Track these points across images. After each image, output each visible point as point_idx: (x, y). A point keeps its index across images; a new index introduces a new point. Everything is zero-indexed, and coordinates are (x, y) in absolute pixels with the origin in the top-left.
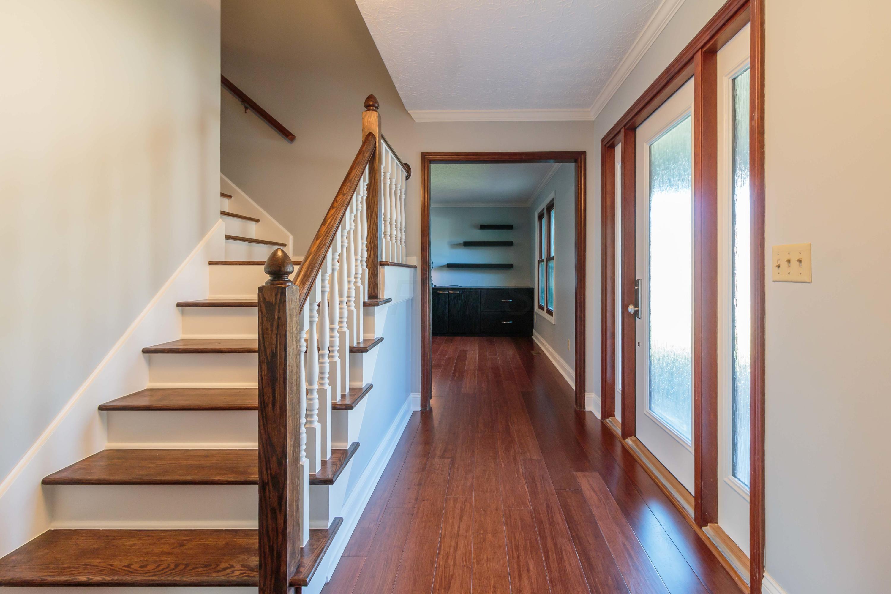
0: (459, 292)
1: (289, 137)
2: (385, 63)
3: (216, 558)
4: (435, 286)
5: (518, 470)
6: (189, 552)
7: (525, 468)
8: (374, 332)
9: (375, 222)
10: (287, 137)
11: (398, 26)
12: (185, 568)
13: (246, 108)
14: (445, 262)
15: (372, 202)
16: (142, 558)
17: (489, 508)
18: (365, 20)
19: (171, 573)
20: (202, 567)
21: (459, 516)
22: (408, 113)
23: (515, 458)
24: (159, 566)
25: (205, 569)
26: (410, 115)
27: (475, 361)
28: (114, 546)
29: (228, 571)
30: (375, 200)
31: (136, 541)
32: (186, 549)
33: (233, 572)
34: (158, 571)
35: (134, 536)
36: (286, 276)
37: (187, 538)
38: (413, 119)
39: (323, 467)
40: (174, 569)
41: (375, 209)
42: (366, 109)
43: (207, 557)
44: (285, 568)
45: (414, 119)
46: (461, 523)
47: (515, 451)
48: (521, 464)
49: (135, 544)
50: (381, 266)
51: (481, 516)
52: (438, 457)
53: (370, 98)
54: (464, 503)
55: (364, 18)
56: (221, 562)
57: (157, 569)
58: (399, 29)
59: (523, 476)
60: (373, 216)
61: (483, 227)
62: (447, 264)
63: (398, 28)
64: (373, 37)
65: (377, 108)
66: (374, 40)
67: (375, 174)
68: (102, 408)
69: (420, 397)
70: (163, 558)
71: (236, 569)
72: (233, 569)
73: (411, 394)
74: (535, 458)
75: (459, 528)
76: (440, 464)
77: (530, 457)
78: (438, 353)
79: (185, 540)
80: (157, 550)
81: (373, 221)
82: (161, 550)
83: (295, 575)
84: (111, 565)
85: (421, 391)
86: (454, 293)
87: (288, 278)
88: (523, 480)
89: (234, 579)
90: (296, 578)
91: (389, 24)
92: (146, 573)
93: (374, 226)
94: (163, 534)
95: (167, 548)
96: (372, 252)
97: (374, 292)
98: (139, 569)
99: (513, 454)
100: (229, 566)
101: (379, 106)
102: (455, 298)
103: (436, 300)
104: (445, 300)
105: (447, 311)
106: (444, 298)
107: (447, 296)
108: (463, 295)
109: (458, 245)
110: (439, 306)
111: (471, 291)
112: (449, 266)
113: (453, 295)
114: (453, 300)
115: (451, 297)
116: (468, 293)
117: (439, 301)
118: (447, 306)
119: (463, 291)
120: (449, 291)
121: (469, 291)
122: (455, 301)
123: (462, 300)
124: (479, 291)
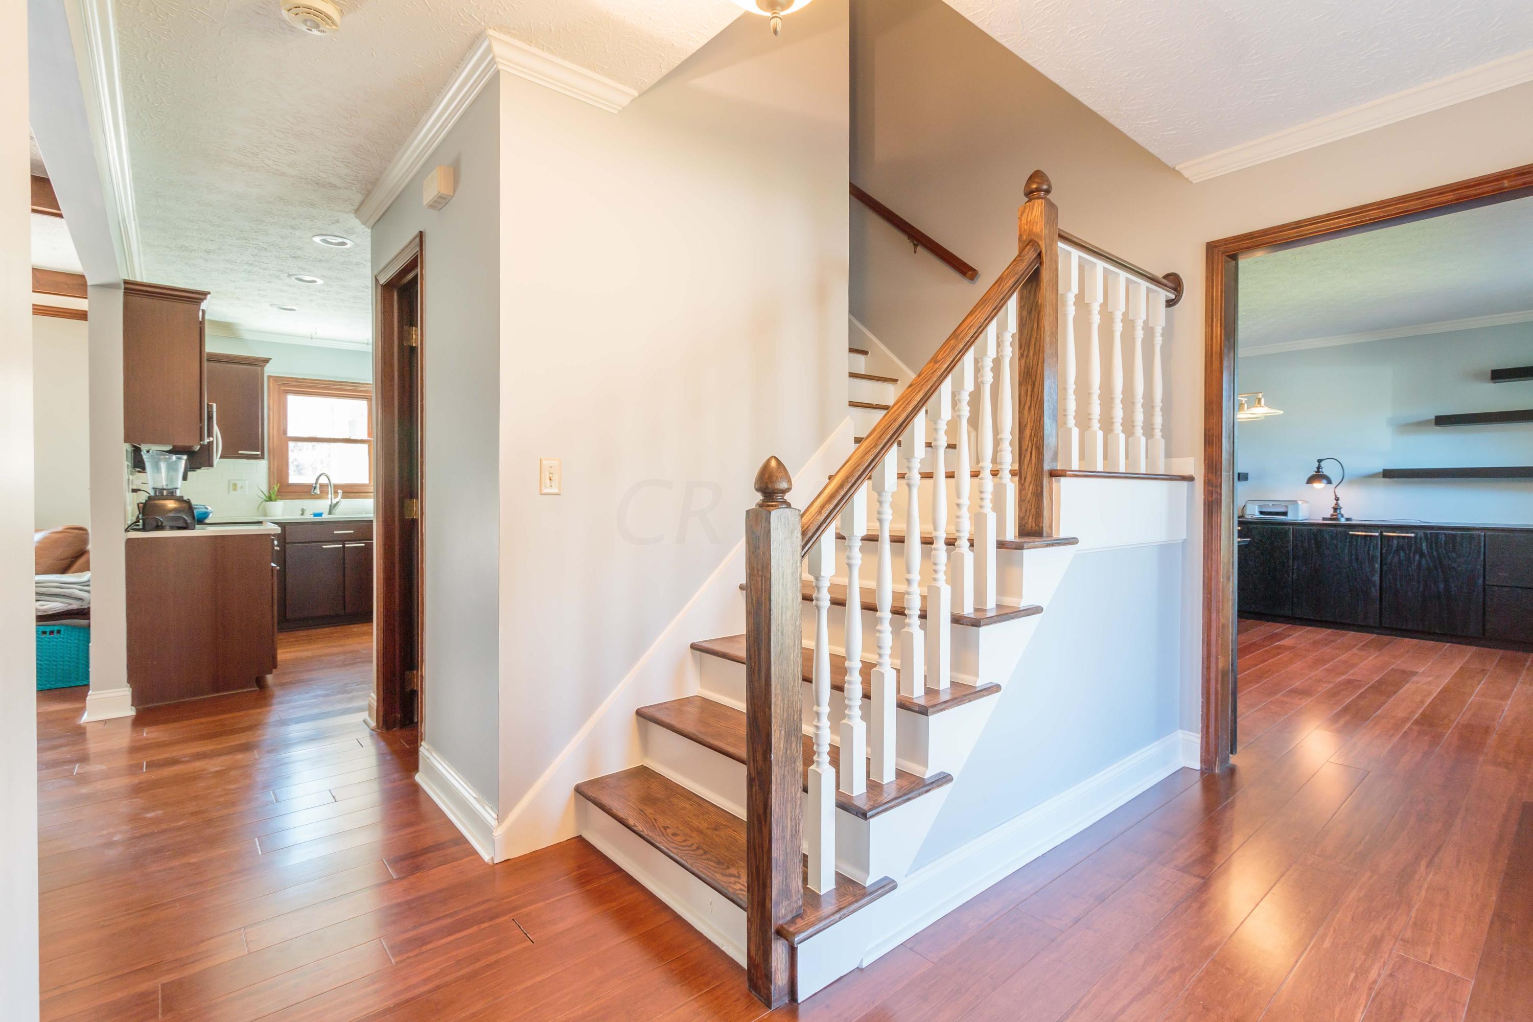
0: (1413, 535)
1: (967, 275)
2: (1080, 99)
3: (733, 858)
4: (1348, 519)
5: (1363, 972)
6: (717, 839)
7: (1391, 975)
8: (1020, 595)
9: (1039, 401)
10: (965, 276)
11: (1069, 26)
12: (702, 855)
13: (915, 246)
14: (1379, 466)
15: (1034, 364)
16: (679, 826)
17: (1221, 1010)
18: (1006, 45)
19: (689, 854)
20: (715, 862)
21: (1141, 989)
22: (1177, 171)
23: (1376, 943)
24: (685, 840)
25: (716, 866)
26: (1180, 173)
27: (1422, 702)
28: (670, 802)
29: (732, 879)
30: (1039, 360)
31: (688, 806)
32: (716, 835)
33: (735, 882)
34: (682, 846)
35: (690, 800)
36: (781, 495)
37: (726, 823)
38: (1187, 179)
39: (871, 791)
40: (694, 850)
41: (1038, 376)
42: (1027, 199)
43: (727, 853)
44: (770, 906)
45: (1190, 179)
46: (1135, 1003)
47: (1389, 928)
48: (1385, 963)
49: (684, 808)
50: (1054, 479)
51: (1190, 1014)
52: (1176, 866)
53: (1037, 176)
54: (1170, 972)
55: (1003, 44)
56: (733, 865)
57: (682, 844)
58: (1072, 30)
59: (1370, 989)
60: (1035, 390)
61: (1499, 375)
62: (1384, 470)
63: (1070, 30)
64: (1035, 66)
65: (1048, 191)
66: (1039, 69)
67: (1039, 312)
68: (694, 647)
69: (1199, 741)
70: (694, 835)
71: (740, 881)
72: (737, 880)
73: (1180, 731)
74: (1443, 967)
75: (1124, 1009)
76: (1168, 881)
77: (1430, 958)
78: (1326, 666)
79: (722, 824)
80: (695, 823)
81: (1036, 397)
82: (699, 825)
83: (786, 924)
84: (655, 820)
85: (1202, 731)
86: (1398, 537)
87: (785, 498)
88: (1364, 997)
89: (731, 890)
90: (786, 927)
91: (1050, 31)
92: (673, 842)
93: (1037, 406)
94: (711, 809)
95: (703, 825)
96: (1034, 452)
97: (1037, 525)
98: (670, 835)
99: (1379, 934)
100: (737, 875)
101: (1050, 186)
102: (1400, 548)
103: (1346, 551)
104: (1371, 553)
105: (1376, 578)
106: (1367, 548)
107: (1377, 544)
108: (1427, 542)
109: (1419, 425)
110: (1354, 564)
111: (1453, 535)
112: (1389, 474)
113: (1395, 542)
114: (1397, 552)
115: (1389, 545)
116: (1443, 538)
117: (1354, 552)
118: (1377, 566)
119: (1425, 534)
120: (1381, 532)
121: (1445, 534)
122: (1402, 554)
123: (1422, 555)
124: (1479, 535)
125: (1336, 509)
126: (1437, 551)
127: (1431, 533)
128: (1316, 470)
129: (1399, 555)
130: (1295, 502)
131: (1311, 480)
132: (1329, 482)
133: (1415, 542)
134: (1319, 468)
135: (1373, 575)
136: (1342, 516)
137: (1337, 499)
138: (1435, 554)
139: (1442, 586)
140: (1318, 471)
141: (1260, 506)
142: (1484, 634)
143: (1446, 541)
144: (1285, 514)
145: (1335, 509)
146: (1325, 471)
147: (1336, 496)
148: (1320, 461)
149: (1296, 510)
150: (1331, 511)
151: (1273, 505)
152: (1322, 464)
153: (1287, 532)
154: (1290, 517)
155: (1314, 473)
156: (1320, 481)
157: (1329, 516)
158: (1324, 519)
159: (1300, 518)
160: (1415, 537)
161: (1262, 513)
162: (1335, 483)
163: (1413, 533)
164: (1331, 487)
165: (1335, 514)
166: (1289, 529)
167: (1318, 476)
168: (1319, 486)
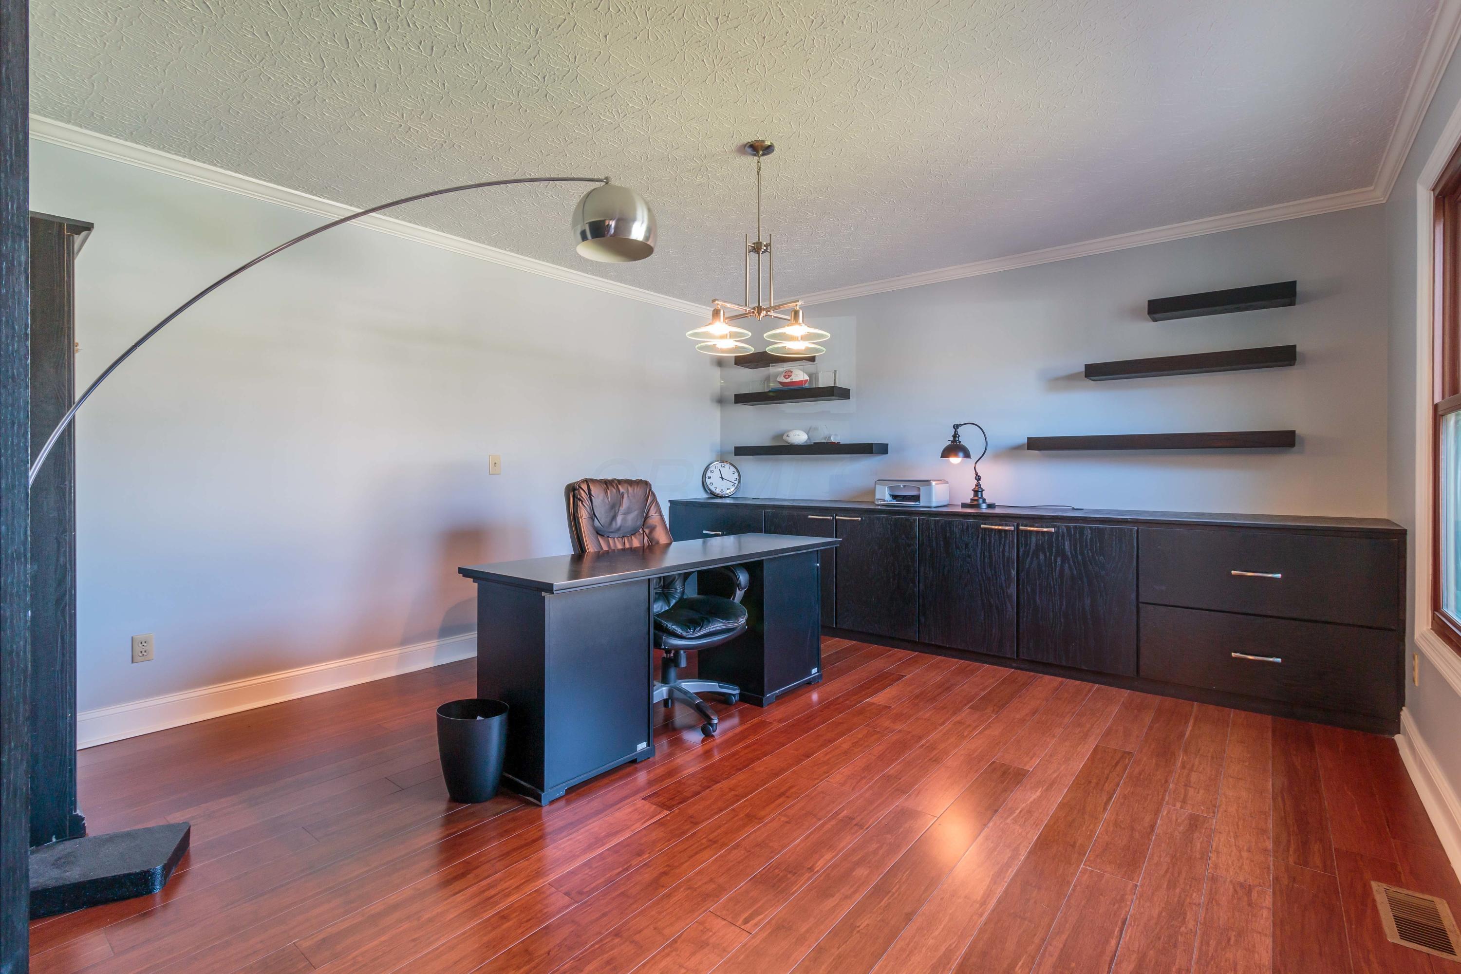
0: (1053, 530)
4: (990, 506)
14: (1022, 433)
62: (1028, 439)
86: (1037, 532)
102: (1039, 548)
103: (979, 551)
104: (1007, 554)
105: (1013, 590)
106: (1002, 548)
107: (1013, 541)
108: (1070, 540)
109: (1067, 380)
110: (988, 570)
111: (1099, 529)
112: (1036, 444)
113: (1034, 539)
114: (1036, 553)
115: (1026, 545)
116: (1088, 534)
117: (987, 554)
118: (1014, 573)
119: (1068, 528)
120: (1018, 526)
121: (1091, 528)
122: (1042, 557)
123: (1065, 558)
124: (1131, 530)
125: (978, 491)
126: (1082, 553)
127: (1075, 528)
128: (952, 439)
129: (1038, 558)
130: (927, 483)
131: (948, 452)
132: (967, 455)
133: (1057, 539)
134: (955, 435)
135: (1009, 587)
136: (984, 501)
137: (978, 478)
138: (1080, 557)
139: (1088, 602)
140: (954, 441)
141: (891, 488)
142: (1138, 672)
143: (1091, 539)
144: (917, 498)
145: (976, 492)
146: (964, 441)
147: (977, 474)
148: (956, 427)
149: (930, 495)
150: (971, 495)
151: (905, 486)
152: (959, 430)
153: (912, 523)
154: (923, 502)
155: (949, 443)
156: (956, 455)
157: (968, 501)
158: (964, 505)
159: (934, 505)
160: (1055, 532)
161: (895, 497)
162: (975, 456)
163: (1053, 527)
164: (970, 462)
165: (976, 498)
166: (915, 520)
167: (955, 448)
168: (955, 460)
